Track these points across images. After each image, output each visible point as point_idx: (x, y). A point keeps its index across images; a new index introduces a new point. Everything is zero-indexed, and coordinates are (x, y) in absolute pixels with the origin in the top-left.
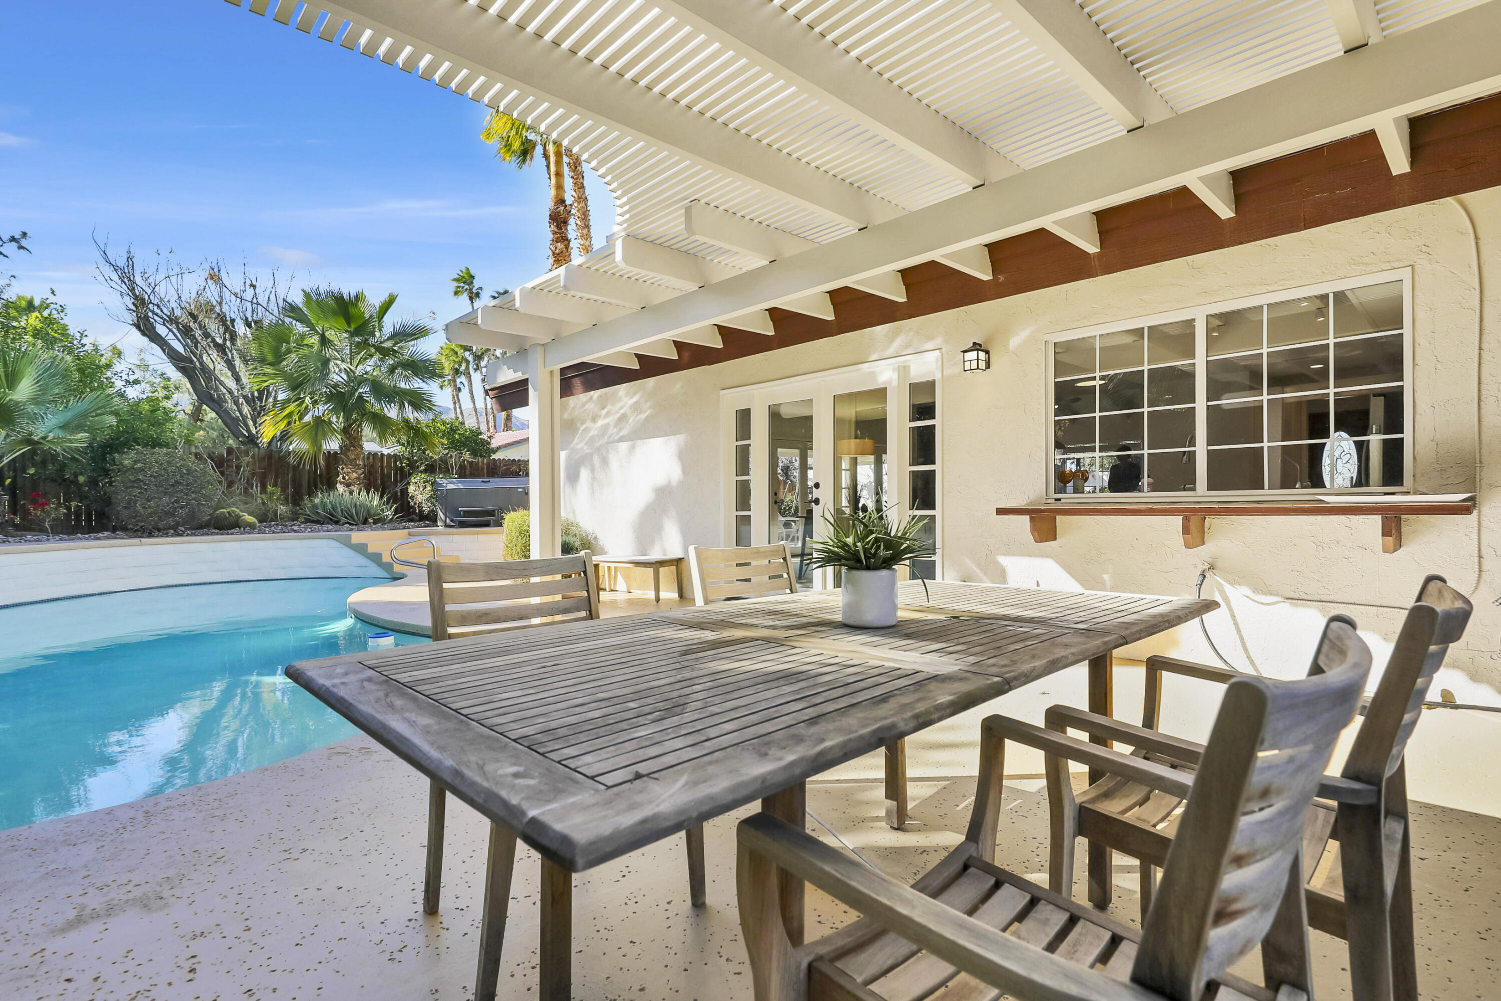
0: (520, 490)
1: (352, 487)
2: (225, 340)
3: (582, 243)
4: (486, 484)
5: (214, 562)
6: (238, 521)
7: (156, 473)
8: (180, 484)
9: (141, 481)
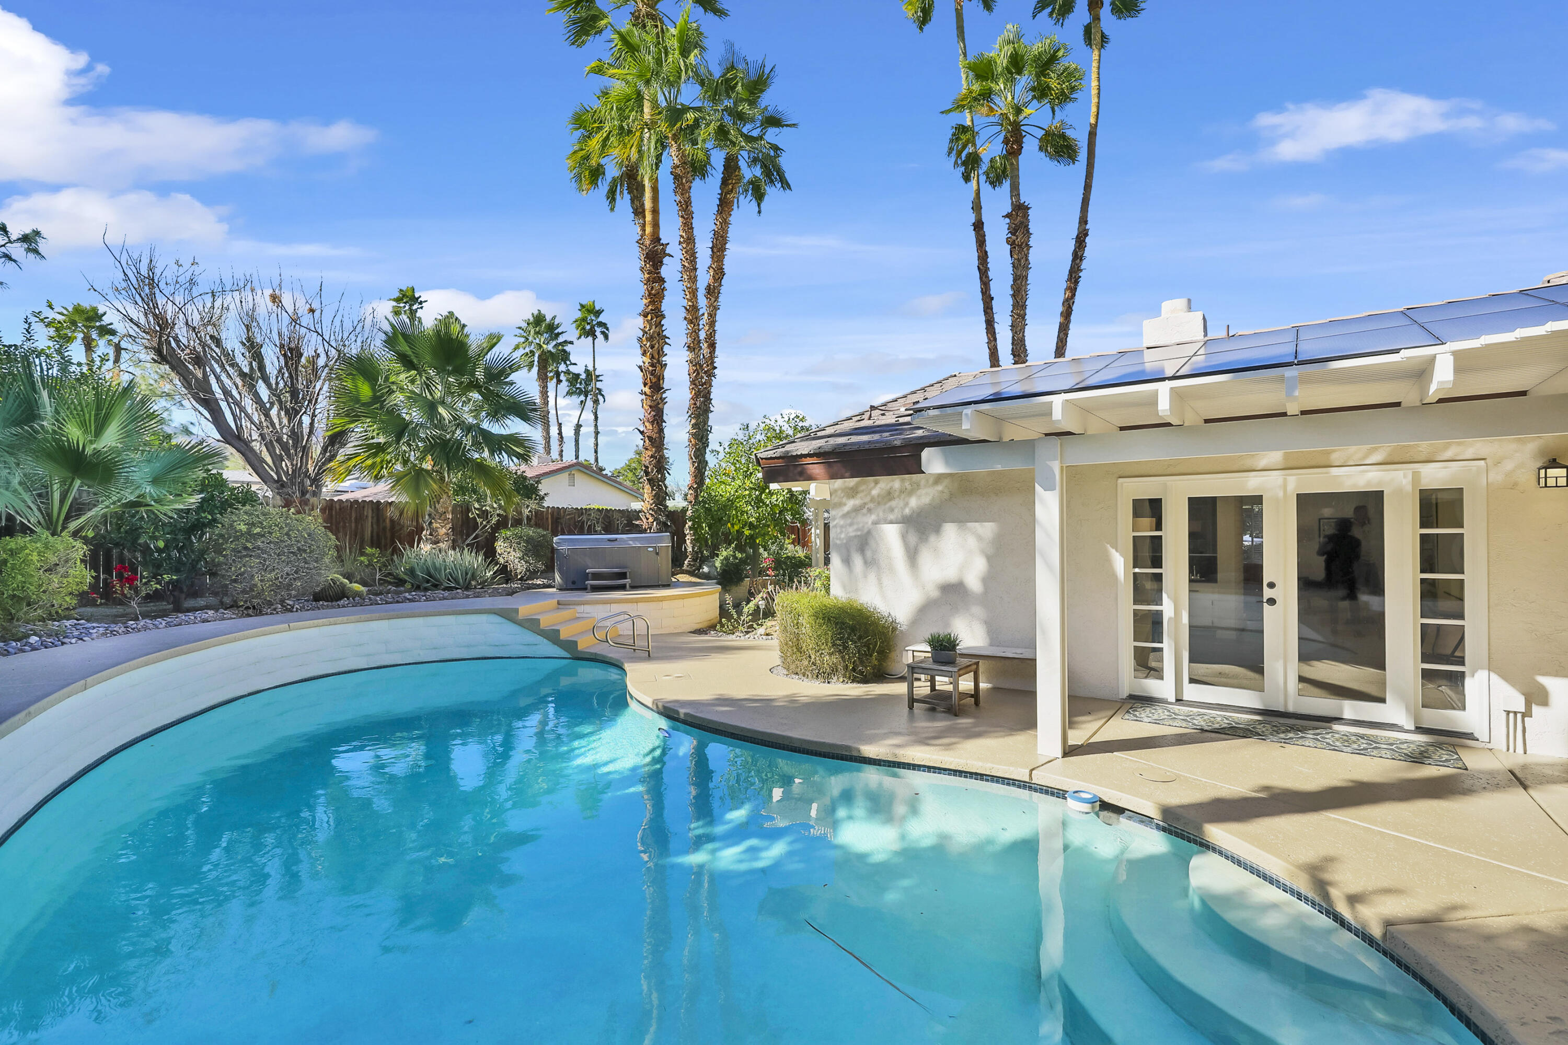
0: (650, 549)
1: (441, 544)
2: (251, 368)
3: (689, 286)
4: (613, 543)
5: (360, 645)
6: (343, 589)
7: (278, 538)
8: (305, 551)
9: (259, 548)
